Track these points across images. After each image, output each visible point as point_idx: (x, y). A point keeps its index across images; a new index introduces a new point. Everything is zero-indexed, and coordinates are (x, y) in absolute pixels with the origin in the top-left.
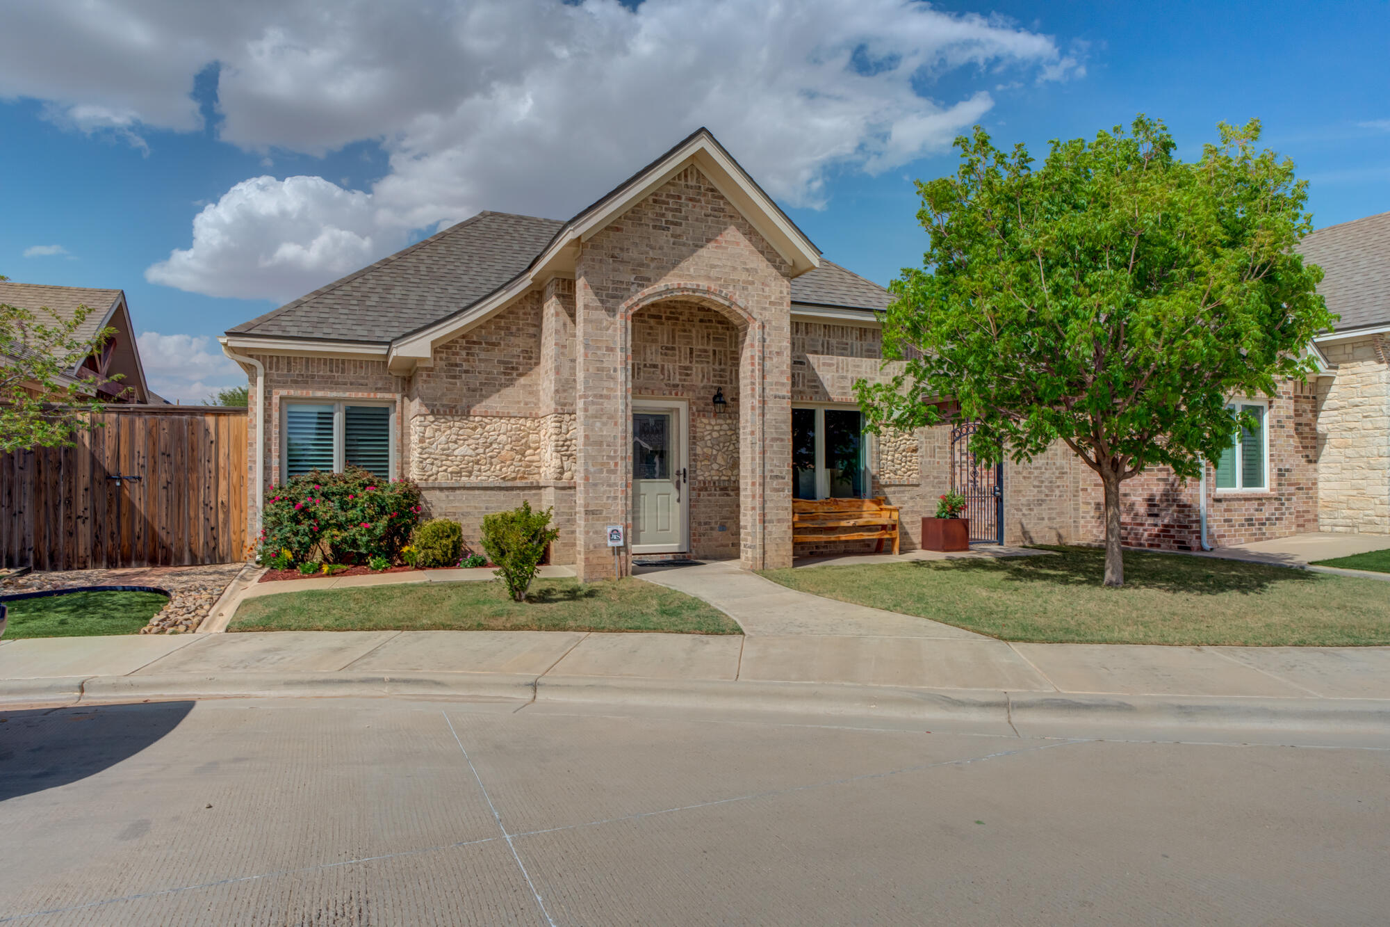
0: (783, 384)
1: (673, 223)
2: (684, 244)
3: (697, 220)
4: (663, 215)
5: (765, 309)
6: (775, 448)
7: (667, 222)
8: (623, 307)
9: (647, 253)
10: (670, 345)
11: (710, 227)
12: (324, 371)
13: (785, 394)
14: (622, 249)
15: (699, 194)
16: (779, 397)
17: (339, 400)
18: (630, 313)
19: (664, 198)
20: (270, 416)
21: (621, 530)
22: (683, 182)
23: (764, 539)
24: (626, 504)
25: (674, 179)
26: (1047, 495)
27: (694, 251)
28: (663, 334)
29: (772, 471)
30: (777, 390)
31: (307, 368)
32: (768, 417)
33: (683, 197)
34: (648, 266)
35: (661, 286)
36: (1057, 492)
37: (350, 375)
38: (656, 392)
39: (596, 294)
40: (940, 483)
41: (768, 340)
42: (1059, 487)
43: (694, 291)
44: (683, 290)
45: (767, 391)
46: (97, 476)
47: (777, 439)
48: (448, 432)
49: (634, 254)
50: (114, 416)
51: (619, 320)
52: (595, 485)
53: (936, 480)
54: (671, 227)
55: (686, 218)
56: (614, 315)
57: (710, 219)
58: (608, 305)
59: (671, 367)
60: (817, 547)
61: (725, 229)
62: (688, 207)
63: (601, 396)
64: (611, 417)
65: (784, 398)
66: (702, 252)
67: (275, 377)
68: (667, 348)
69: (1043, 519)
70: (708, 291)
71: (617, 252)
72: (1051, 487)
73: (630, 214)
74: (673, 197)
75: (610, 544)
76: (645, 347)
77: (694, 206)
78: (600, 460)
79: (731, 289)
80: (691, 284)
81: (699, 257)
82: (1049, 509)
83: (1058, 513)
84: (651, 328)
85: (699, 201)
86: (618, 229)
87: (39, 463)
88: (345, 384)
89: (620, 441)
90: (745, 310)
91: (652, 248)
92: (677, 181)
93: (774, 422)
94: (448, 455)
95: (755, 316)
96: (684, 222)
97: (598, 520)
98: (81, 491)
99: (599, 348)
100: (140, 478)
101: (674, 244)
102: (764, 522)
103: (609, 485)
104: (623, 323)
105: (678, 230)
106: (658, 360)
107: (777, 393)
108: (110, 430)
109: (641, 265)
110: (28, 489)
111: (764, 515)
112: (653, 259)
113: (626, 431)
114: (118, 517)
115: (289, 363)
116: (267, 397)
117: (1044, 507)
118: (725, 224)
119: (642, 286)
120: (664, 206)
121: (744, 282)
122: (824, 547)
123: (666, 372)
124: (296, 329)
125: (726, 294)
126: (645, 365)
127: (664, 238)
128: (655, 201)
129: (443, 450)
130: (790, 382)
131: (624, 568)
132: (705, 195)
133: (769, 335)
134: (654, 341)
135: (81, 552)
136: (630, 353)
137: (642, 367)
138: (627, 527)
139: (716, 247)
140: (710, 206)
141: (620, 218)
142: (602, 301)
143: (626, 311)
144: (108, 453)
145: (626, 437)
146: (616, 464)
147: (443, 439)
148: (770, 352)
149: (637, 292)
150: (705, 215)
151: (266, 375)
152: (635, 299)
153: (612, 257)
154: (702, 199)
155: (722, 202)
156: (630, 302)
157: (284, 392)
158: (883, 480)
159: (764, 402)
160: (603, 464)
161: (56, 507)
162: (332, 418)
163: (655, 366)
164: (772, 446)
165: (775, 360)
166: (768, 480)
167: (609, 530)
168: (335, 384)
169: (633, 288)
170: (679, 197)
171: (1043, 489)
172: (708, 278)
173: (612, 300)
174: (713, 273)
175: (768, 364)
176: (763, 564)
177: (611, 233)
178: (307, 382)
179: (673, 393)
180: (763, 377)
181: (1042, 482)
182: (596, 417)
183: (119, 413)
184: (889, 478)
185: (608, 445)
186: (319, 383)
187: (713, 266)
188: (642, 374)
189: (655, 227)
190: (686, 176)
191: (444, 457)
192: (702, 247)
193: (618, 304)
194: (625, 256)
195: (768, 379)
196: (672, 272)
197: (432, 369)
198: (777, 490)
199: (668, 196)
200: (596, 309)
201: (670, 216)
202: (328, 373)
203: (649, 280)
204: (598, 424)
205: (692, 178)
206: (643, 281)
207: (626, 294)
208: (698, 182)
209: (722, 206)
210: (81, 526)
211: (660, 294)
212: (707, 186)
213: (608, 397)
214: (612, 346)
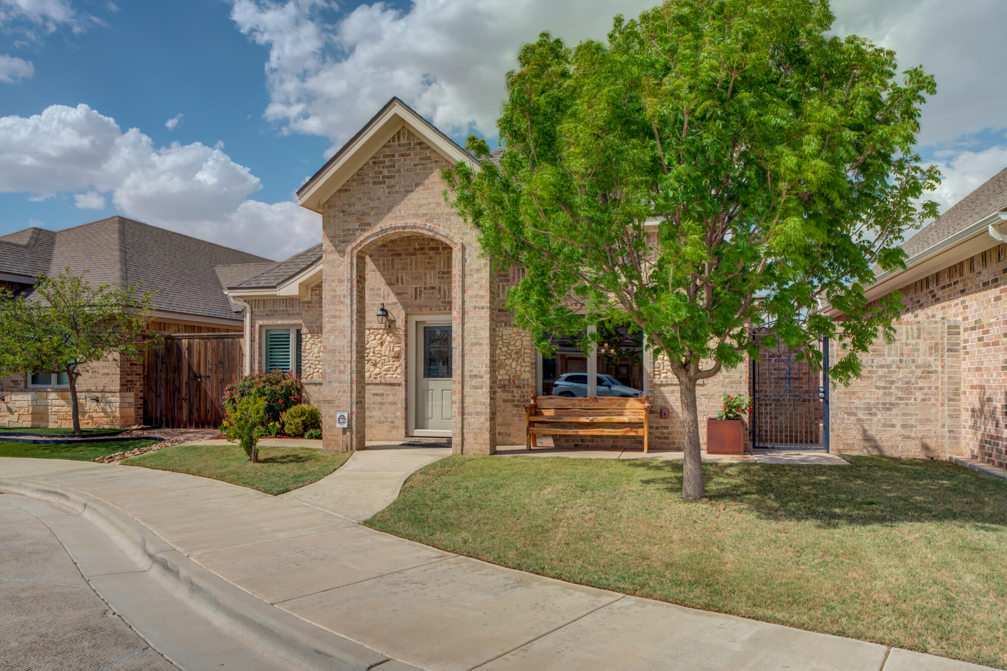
0: (482, 297)
1: (388, 177)
2: (397, 192)
3: (408, 170)
4: (380, 172)
5: (466, 233)
6: (474, 352)
7: (383, 177)
8: (349, 249)
9: (369, 204)
10: (446, 270)
11: (418, 174)
12: (282, 308)
13: (485, 305)
14: (349, 205)
15: (409, 149)
16: (479, 308)
17: (293, 325)
18: (355, 252)
19: (381, 159)
20: (254, 337)
21: (346, 416)
22: (396, 143)
23: (462, 428)
24: (351, 397)
25: (389, 141)
26: (900, 399)
27: (405, 196)
28: (440, 262)
29: (471, 371)
30: (477, 301)
31: (274, 306)
32: (467, 326)
33: (397, 155)
34: (369, 214)
35: (377, 229)
36: (919, 395)
37: (297, 309)
38: (433, 309)
39: (332, 241)
40: (733, 382)
41: (468, 260)
42: (921, 388)
43: (404, 228)
44: (395, 228)
45: (467, 305)
46: (191, 375)
47: (477, 344)
48: (319, 345)
49: (358, 207)
50: (198, 340)
51: (347, 259)
52: (330, 382)
53: (727, 380)
54: (387, 180)
55: (399, 171)
56: (344, 256)
57: (418, 167)
58: (340, 248)
59: (446, 287)
60: (582, 440)
61: (431, 173)
62: (400, 162)
63: (335, 317)
64: (341, 332)
65: (483, 308)
66: (411, 196)
67: (257, 313)
68: (443, 273)
69: (893, 426)
70: (414, 227)
71: (346, 208)
72: (907, 388)
73: (355, 177)
74: (388, 156)
75: (338, 425)
76: (425, 274)
77: (405, 160)
78: (334, 363)
79: (435, 221)
80: (400, 223)
81: (409, 200)
82: (903, 414)
83: (920, 420)
84: (430, 258)
85: (409, 155)
86: (347, 190)
87: (167, 368)
88: (294, 315)
89: (347, 349)
90: (446, 237)
91: (372, 200)
92: (392, 143)
93: (473, 329)
94: (319, 361)
95: (456, 241)
96: (397, 175)
97: (332, 407)
98: (184, 384)
99: (333, 281)
100: (209, 377)
101: (389, 193)
102: (463, 414)
103: (340, 382)
104: (349, 261)
105: (392, 182)
106: (436, 283)
107: (477, 305)
108: (195, 349)
109: (364, 214)
110: (163, 383)
111: (463, 408)
112: (372, 208)
113: (351, 341)
114: (200, 400)
115: (264, 303)
116: (252, 326)
117: (894, 411)
118: (431, 168)
119: (364, 230)
120: (381, 165)
121: (447, 214)
122: (590, 441)
123: (442, 293)
124: (265, 281)
125: (430, 226)
126: (425, 288)
127: (381, 190)
128: (374, 163)
129: (316, 357)
130: (488, 294)
131: (349, 444)
132: (414, 149)
133: (470, 255)
134: (433, 268)
135: (184, 419)
136: (355, 282)
137: (423, 289)
138: (352, 413)
139: (424, 190)
140: (418, 157)
141: (348, 181)
142: (335, 246)
143: (352, 251)
144: (195, 362)
145: (351, 346)
146: (345, 366)
147: (316, 350)
148: (471, 270)
149: (360, 235)
150: (414, 165)
151: (252, 312)
152: (358, 241)
153: (343, 212)
154: (412, 153)
155: (428, 151)
156: (354, 244)
157: (261, 322)
158: (657, 381)
159: (463, 313)
160: (335, 366)
161: (174, 393)
162: (289, 338)
163: (433, 288)
164: (471, 350)
165: (475, 276)
166: (467, 378)
167: (338, 416)
168: (288, 315)
169: (357, 233)
170: (393, 156)
171: (893, 390)
172: (416, 215)
173: (342, 245)
174: (422, 211)
175: (468, 281)
176: (462, 450)
177: (342, 194)
178: (273, 315)
179: (447, 308)
180: (463, 292)
181: (892, 382)
182: (331, 332)
183: (200, 339)
184: (666, 377)
185: (340, 353)
186: (280, 315)
187: (420, 206)
188: (423, 295)
189: (374, 183)
190: (399, 138)
191: (317, 362)
192: (411, 191)
193: (347, 246)
194: (352, 210)
195: (469, 293)
196: (387, 217)
197: (309, 302)
198: (477, 388)
199: (384, 156)
200: (331, 252)
201: (386, 172)
202: (285, 308)
203: (370, 225)
204: (332, 337)
205: (404, 138)
206: (364, 226)
207: (352, 237)
208: (408, 139)
209: (428, 154)
210: (184, 404)
211: (377, 234)
212: (416, 141)
213: (339, 317)
214: (342, 278)
